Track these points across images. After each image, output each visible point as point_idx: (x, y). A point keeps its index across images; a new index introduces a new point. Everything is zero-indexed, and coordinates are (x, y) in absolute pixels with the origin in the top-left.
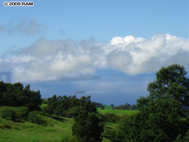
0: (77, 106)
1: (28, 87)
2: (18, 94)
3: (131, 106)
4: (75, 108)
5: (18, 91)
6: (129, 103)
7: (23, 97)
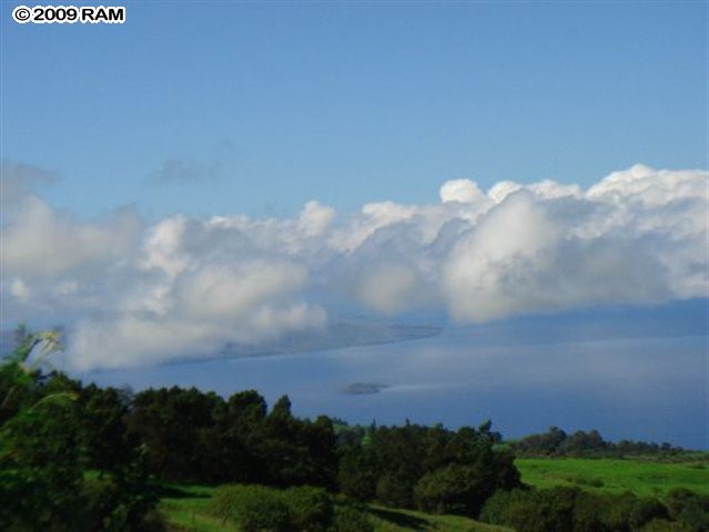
0: (451, 464)
1: (285, 404)
2: (250, 436)
3: (571, 438)
4: (446, 473)
5: (251, 420)
6: (560, 427)
7: (271, 443)
